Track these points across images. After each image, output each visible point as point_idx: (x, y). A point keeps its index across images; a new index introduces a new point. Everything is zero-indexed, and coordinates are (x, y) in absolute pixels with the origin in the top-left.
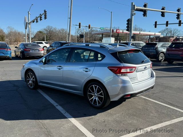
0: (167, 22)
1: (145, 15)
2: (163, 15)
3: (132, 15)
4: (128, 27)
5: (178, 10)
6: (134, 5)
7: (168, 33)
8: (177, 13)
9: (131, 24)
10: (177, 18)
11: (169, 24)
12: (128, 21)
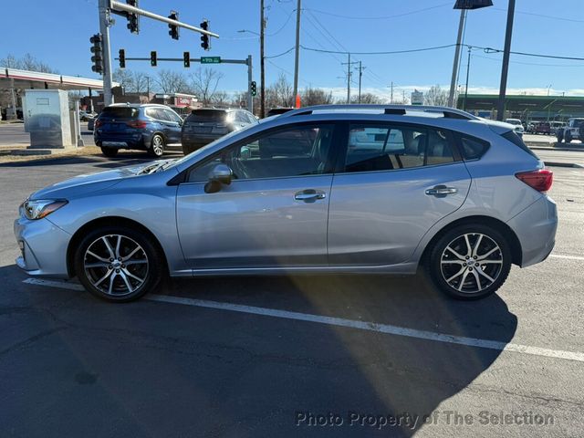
0: (154, 54)
1: (133, 27)
2: (174, 32)
3: (104, 24)
4: (96, 59)
5: (204, 26)
7: (126, 83)
8: (202, 33)
9: (105, 52)
10: (202, 45)
11: (159, 59)
12: (95, 39)
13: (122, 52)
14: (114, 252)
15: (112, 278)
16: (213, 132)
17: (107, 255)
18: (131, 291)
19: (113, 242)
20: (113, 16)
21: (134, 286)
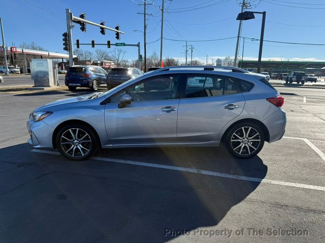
0: (93, 42)
1: (83, 29)
2: (103, 31)
3: (69, 27)
4: (65, 44)
5: (117, 28)
6: (71, 14)
7: (80, 56)
8: (116, 32)
9: (70, 40)
10: (116, 37)
11: (96, 44)
12: (65, 35)
13: (78, 41)
14: (75, 136)
15: (74, 149)
16: (122, 79)
17: (71, 138)
18: (83, 155)
19: (74, 132)
20: (73, 24)
21: (84, 153)
